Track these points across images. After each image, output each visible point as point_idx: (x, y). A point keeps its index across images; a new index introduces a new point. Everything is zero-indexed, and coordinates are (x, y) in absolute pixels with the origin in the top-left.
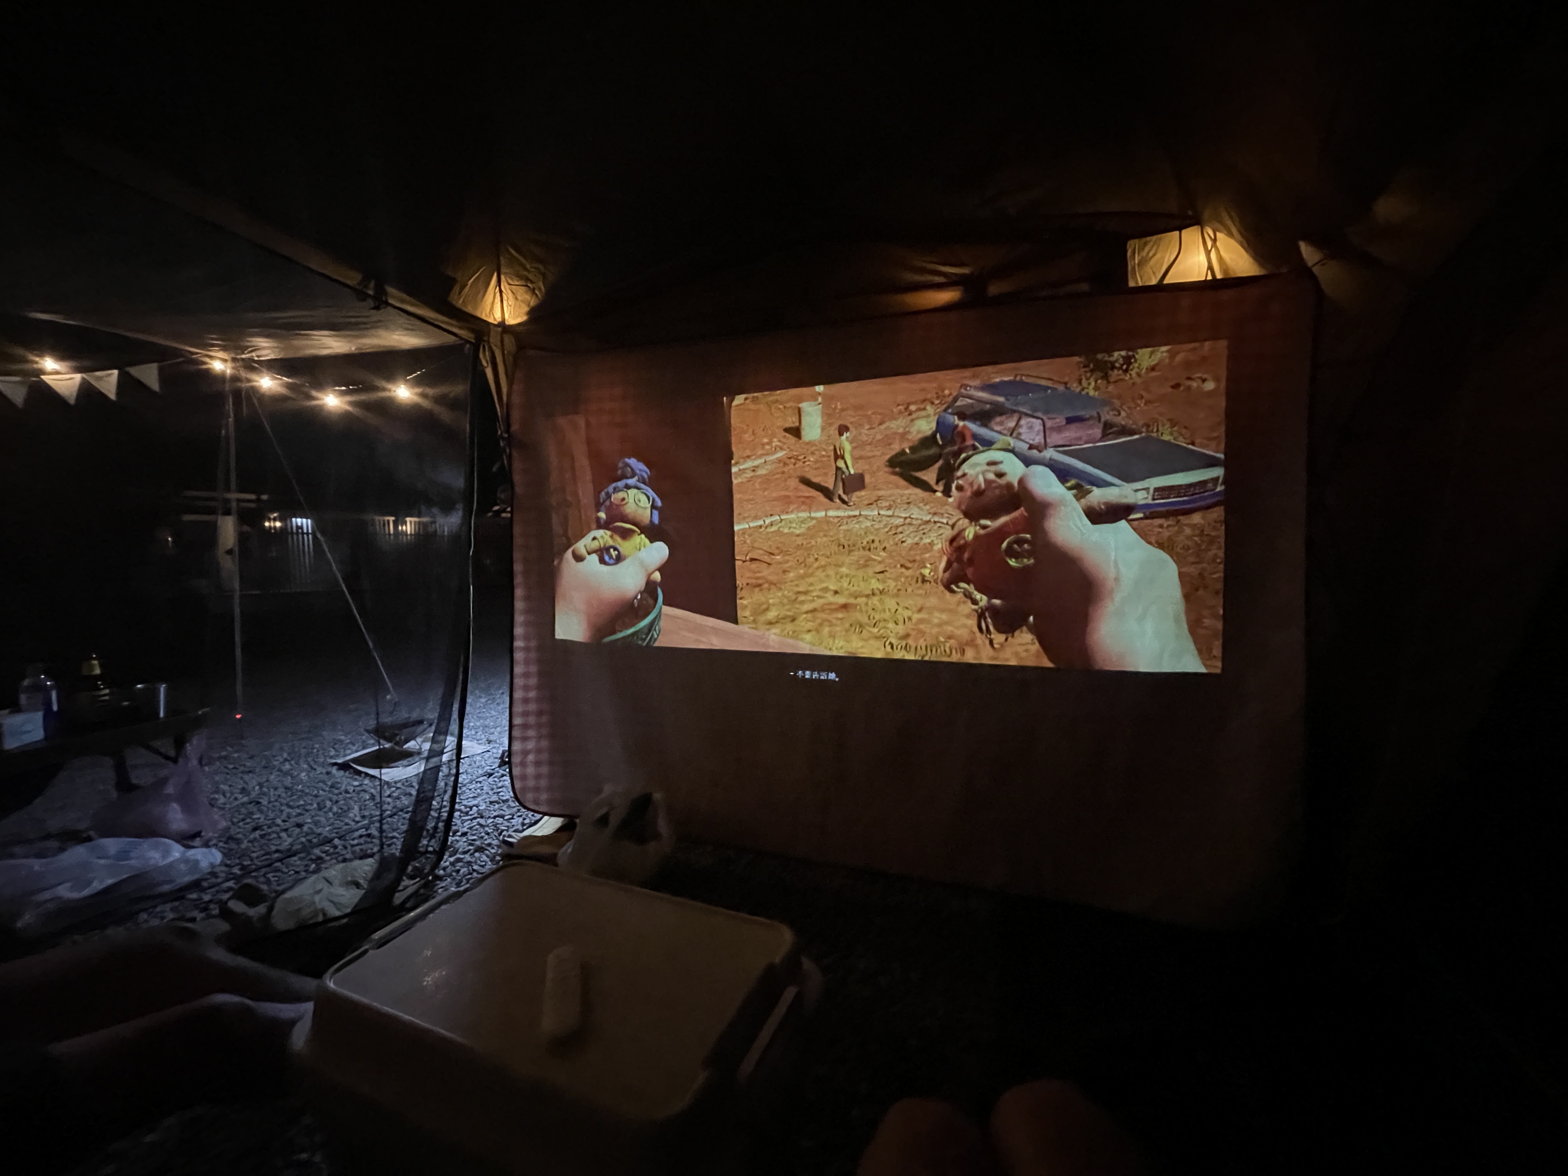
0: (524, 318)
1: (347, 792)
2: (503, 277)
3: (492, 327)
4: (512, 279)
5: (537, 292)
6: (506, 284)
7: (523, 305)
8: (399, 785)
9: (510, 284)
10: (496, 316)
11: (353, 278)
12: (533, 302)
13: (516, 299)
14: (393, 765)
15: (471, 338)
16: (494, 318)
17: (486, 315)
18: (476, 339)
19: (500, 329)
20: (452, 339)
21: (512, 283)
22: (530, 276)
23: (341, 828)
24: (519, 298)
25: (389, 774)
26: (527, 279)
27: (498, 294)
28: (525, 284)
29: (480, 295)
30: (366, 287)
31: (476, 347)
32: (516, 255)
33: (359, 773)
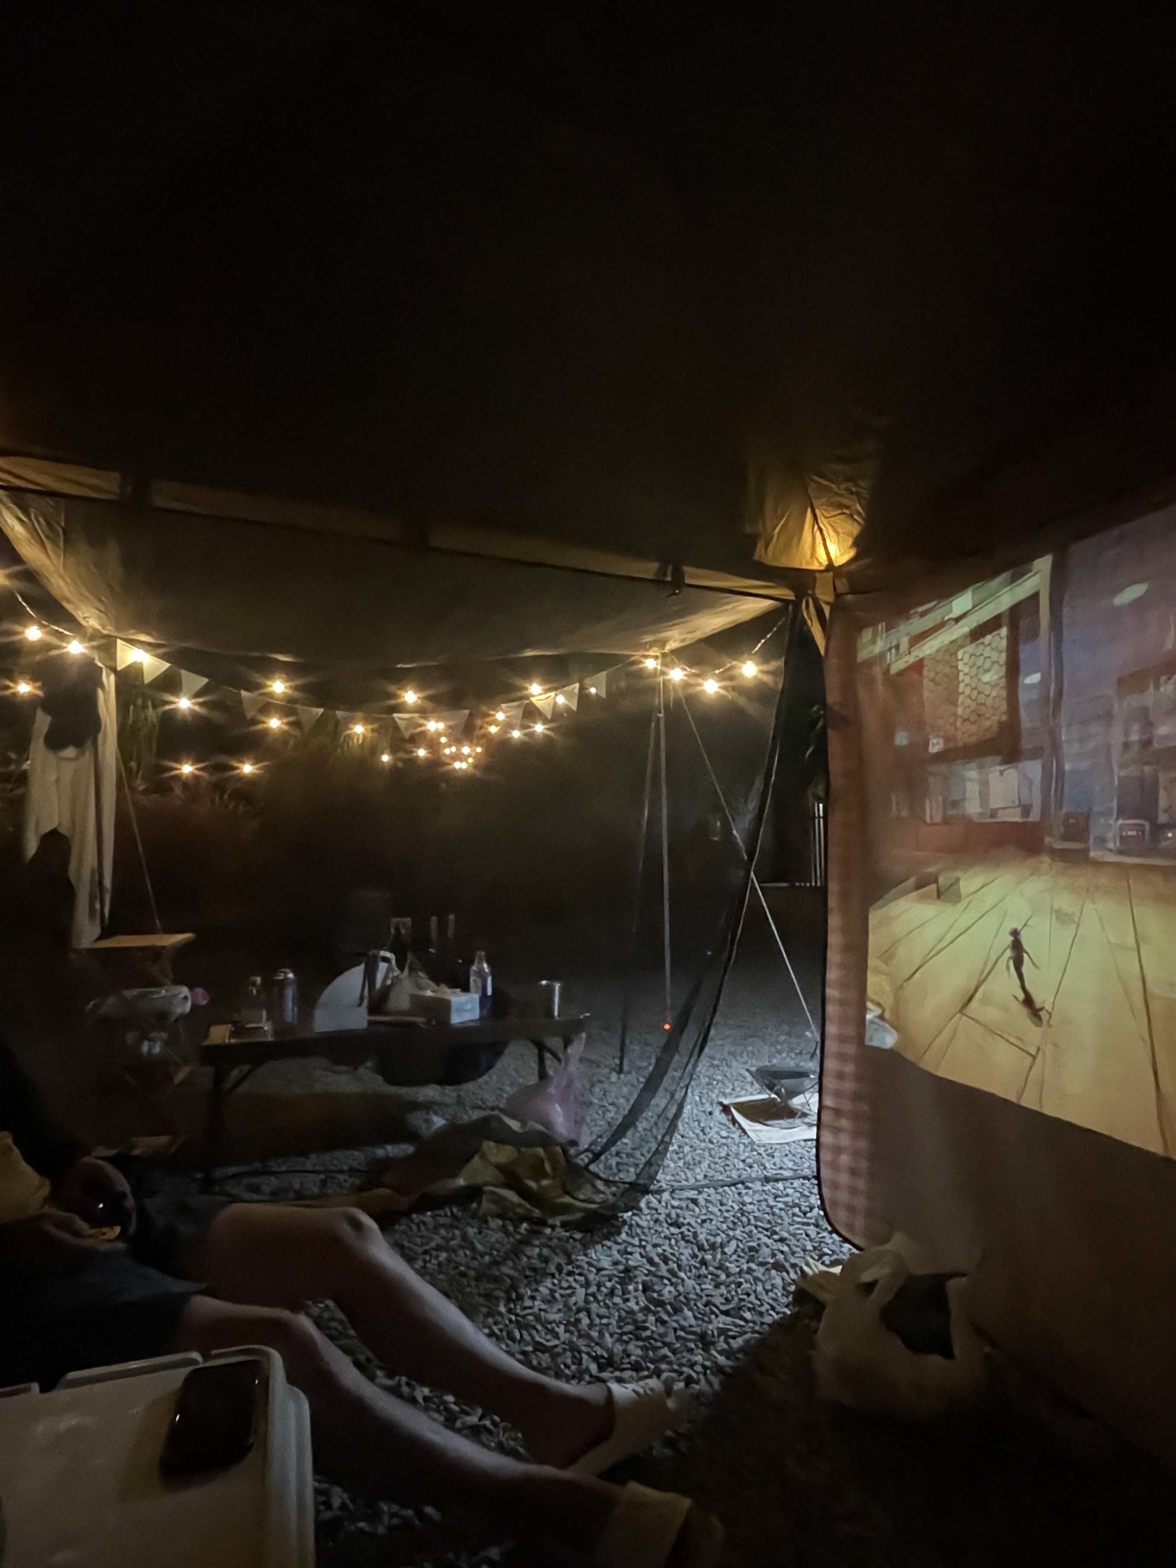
0: (852, 553)
1: (711, 1142)
2: (817, 511)
3: (817, 575)
4: (826, 510)
5: (855, 517)
6: (823, 519)
7: (847, 537)
8: (761, 1150)
9: (826, 518)
10: (821, 561)
11: (648, 569)
12: (855, 530)
13: (837, 533)
14: (769, 1122)
15: (790, 596)
16: (819, 562)
17: (807, 563)
18: (796, 596)
19: (831, 574)
20: (766, 604)
21: (829, 515)
22: (845, 501)
23: (680, 1182)
24: (840, 530)
25: (758, 1131)
26: (840, 506)
27: (818, 534)
28: (840, 512)
29: (795, 540)
30: (665, 575)
31: (797, 604)
32: (825, 482)
33: (734, 1121)
